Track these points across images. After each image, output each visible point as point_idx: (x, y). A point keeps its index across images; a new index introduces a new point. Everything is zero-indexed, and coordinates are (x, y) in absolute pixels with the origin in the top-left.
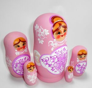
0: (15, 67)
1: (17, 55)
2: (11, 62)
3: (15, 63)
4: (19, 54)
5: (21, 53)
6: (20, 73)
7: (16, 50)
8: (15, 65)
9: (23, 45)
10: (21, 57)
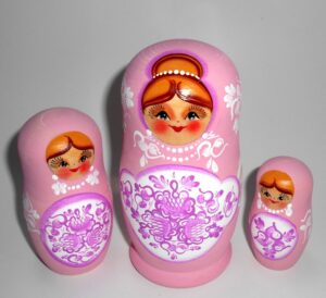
0: (50, 237)
1: (57, 193)
2: (38, 217)
3: (51, 220)
4: (64, 192)
5: (73, 188)
6: (69, 258)
7: (55, 177)
8: (49, 230)
9: (82, 159)
10: (72, 202)
